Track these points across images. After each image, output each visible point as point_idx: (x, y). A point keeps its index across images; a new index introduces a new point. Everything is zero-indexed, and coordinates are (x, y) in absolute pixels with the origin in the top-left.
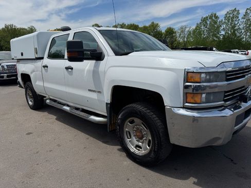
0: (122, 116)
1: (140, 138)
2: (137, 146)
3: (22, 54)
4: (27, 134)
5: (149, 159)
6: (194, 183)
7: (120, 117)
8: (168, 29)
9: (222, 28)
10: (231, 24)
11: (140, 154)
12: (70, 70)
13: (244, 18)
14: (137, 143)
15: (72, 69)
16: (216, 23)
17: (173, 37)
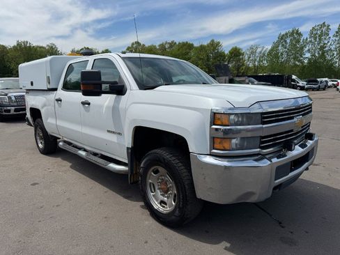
0: (144, 164)
1: (165, 192)
2: (162, 202)
3: (32, 84)
4: (32, 185)
5: (173, 217)
6: (226, 249)
7: (142, 165)
8: (233, 49)
9: (306, 49)
10: (318, 44)
11: (165, 212)
12: (87, 106)
13: (337, 36)
14: (161, 198)
15: (89, 104)
16: (298, 41)
17: (240, 59)
